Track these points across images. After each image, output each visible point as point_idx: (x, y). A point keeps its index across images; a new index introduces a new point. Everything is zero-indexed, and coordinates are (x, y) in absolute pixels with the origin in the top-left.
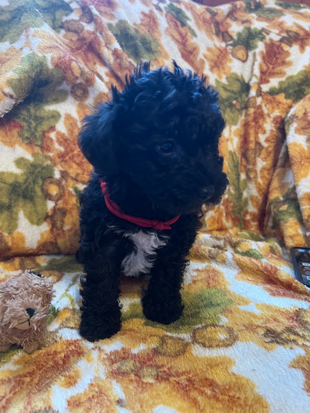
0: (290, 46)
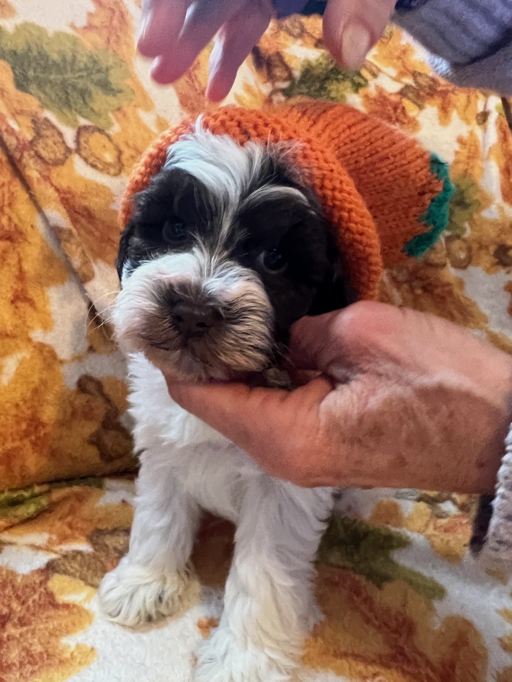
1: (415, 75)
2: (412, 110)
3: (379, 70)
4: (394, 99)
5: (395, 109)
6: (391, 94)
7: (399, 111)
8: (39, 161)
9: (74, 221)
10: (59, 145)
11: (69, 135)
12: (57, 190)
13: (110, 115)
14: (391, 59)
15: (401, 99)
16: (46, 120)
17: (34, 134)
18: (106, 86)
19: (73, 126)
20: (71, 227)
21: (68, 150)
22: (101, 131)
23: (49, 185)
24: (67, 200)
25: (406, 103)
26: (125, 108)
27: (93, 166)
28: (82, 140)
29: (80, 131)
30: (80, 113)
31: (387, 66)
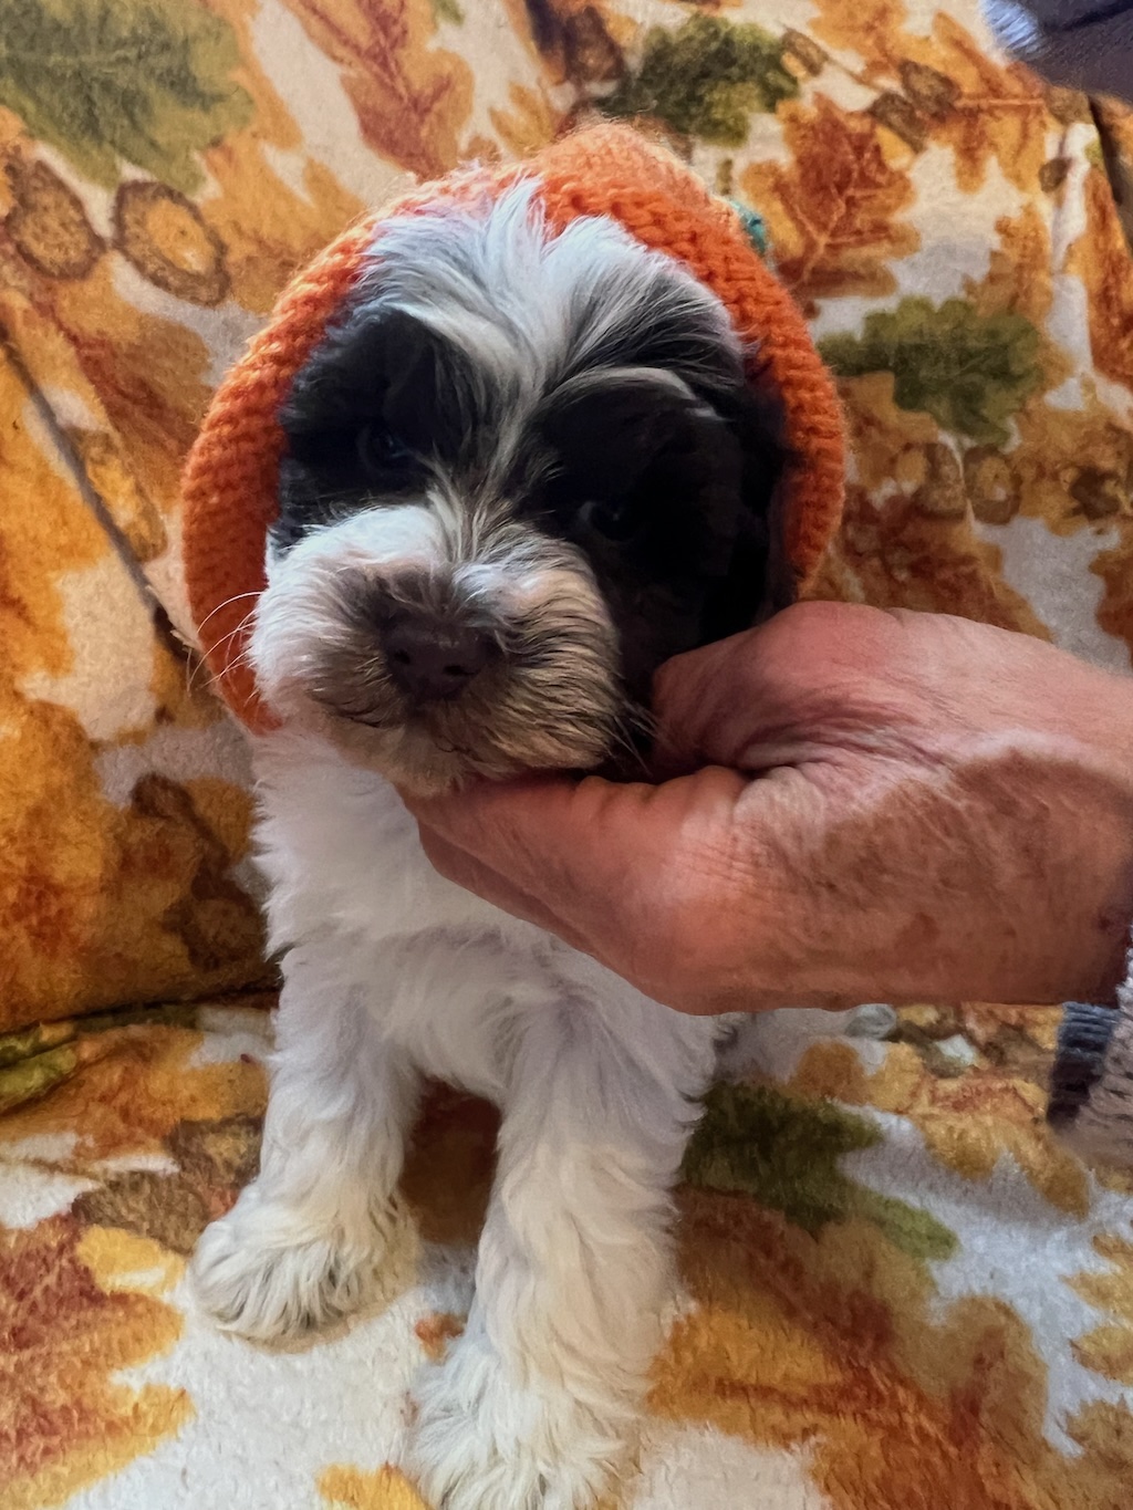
0: (917, 148)
1: (906, 69)
2: (897, 155)
3: (826, 58)
4: (857, 126)
5: (859, 150)
6: (851, 114)
7: (867, 155)
8: (29, 269)
9: (116, 414)
10: (73, 229)
11: (99, 204)
12: (73, 339)
13: (196, 156)
14: (852, 29)
15: (873, 127)
16: (42, 167)
17: (13, 202)
18: (183, 86)
19: (107, 183)
20: (109, 429)
21: (97, 241)
22: (175, 196)
23: (53, 327)
24: (97, 361)
25: (885, 137)
26: (229, 141)
27: (158, 281)
28: (128, 217)
29: (125, 195)
30: (123, 151)
31: (843, 48)
